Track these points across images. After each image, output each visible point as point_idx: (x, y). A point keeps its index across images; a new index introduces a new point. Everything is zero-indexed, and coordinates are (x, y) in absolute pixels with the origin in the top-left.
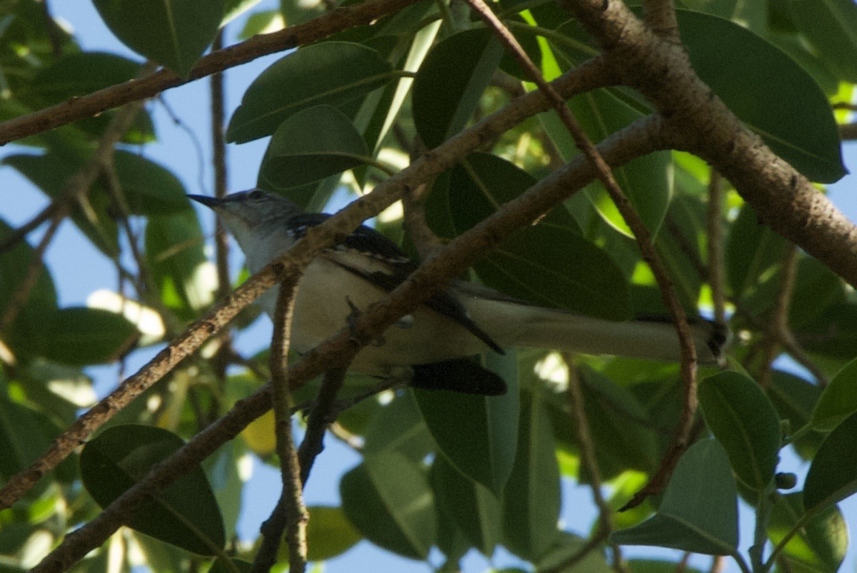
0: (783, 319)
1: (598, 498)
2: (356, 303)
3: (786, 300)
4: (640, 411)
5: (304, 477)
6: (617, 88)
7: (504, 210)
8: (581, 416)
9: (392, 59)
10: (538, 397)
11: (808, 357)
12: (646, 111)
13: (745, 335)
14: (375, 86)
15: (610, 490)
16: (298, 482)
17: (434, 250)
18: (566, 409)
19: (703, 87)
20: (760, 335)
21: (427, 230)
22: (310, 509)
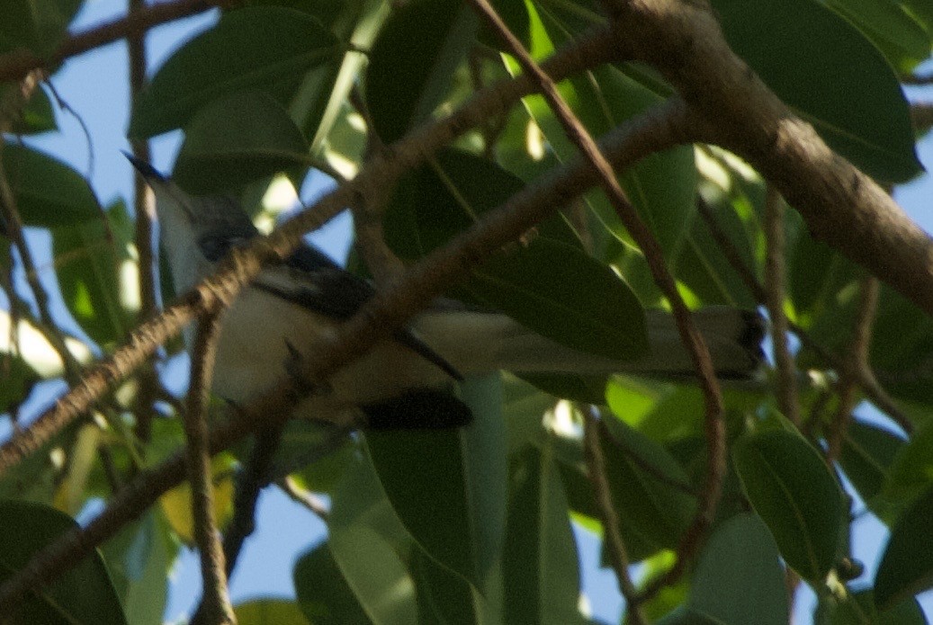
0: (863, 352)
1: (624, 585)
2: (295, 344)
3: (866, 331)
4: (678, 473)
5: (230, 566)
6: (630, 64)
7: (485, 224)
8: (603, 480)
9: (338, 31)
10: (548, 453)
11: (895, 403)
12: (665, 93)
13: (816, 376)
14: (314, 65)
15: (641, 573)
16: (220, 573)
17: (394, 275)
18: (583, 468)
19: (738, 64)
20: (833, 374)
21: (386, 251)
22: (238, 609)
